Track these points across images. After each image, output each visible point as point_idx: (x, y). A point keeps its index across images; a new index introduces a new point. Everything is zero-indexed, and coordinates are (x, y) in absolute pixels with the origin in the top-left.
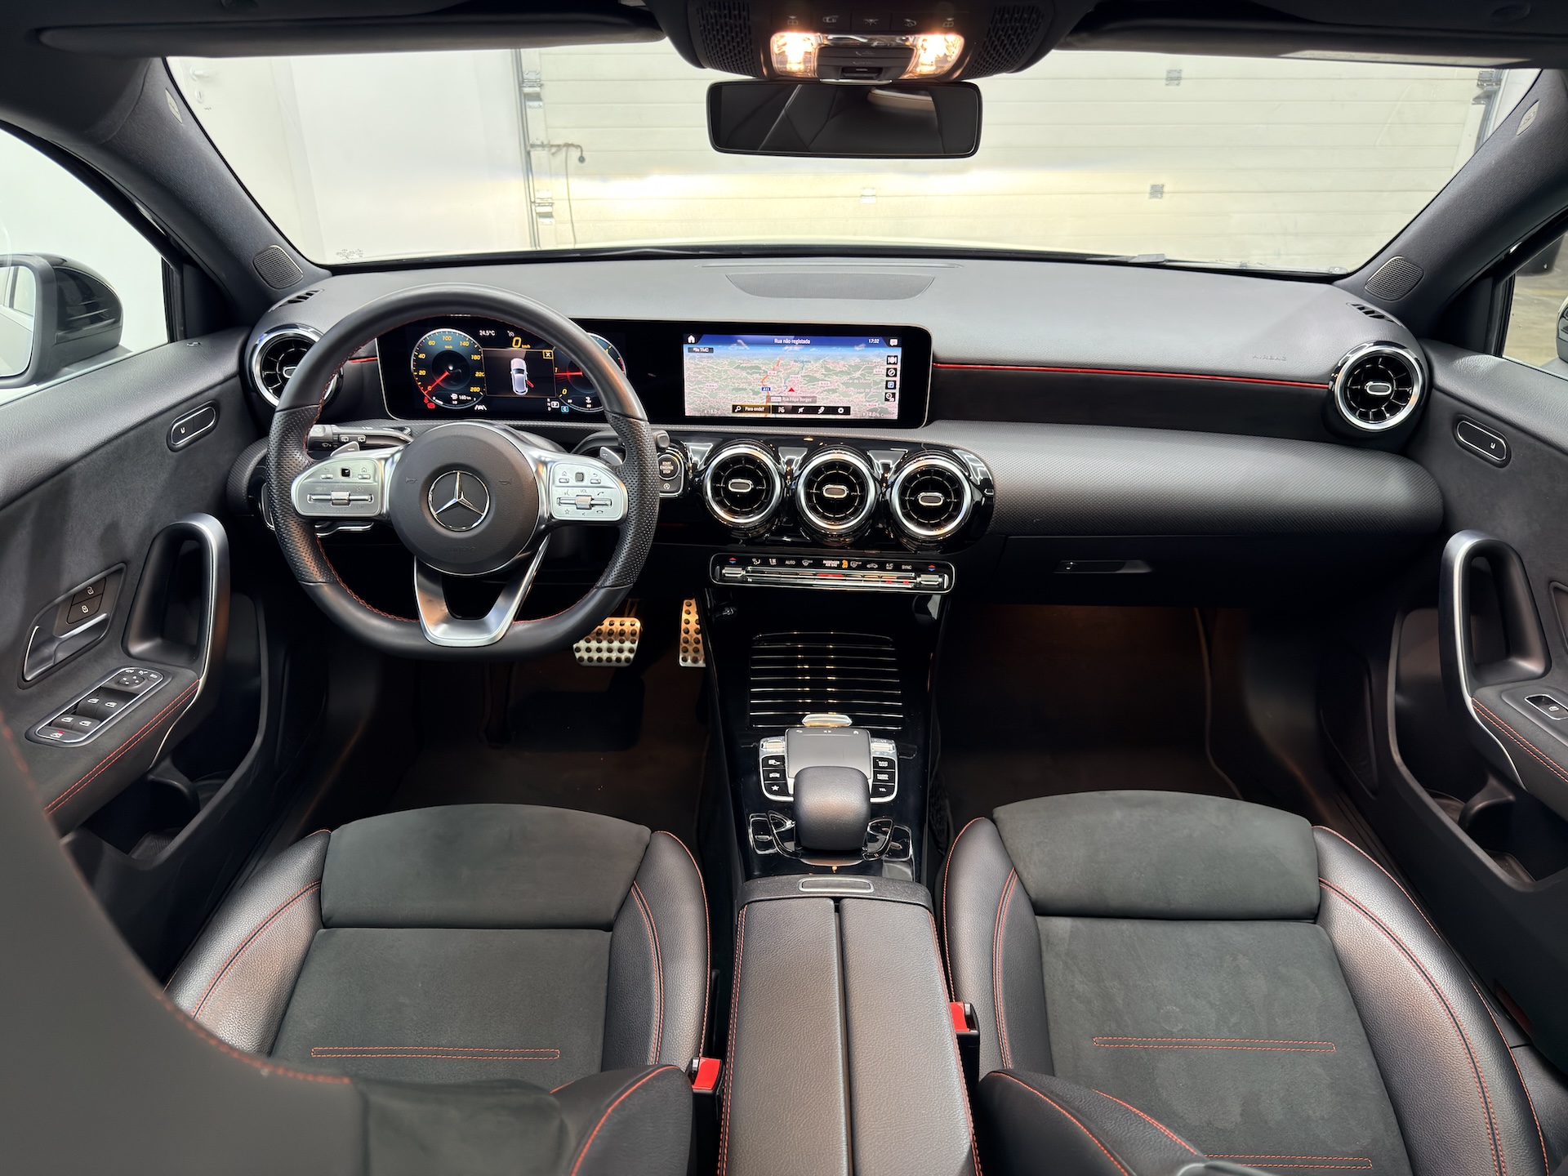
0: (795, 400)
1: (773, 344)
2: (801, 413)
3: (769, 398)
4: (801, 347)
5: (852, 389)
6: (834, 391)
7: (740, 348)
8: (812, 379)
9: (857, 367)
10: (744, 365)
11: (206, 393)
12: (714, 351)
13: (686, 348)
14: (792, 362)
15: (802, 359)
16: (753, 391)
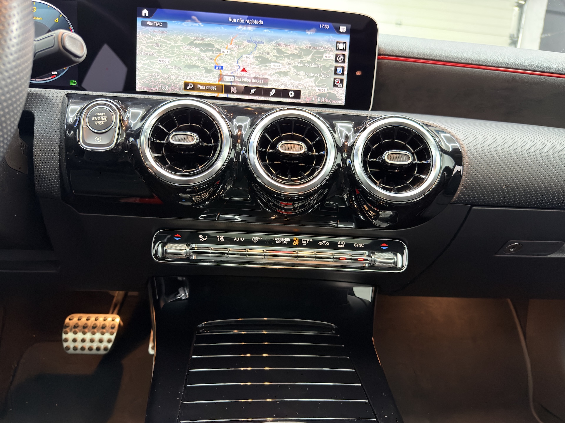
0: (248, 79)
1: (226, 22)
3: (221, 77)
4: (255, 29)
5: (302, 72)
6: (285, 74)
7: (194, 24)
8: (263, 61)
9: (307, 51)
10: (198, 42)
12: (168, 25)
13: (139, 21)
14: (245, 43)
15: (255, 39)
16: (206, 69)
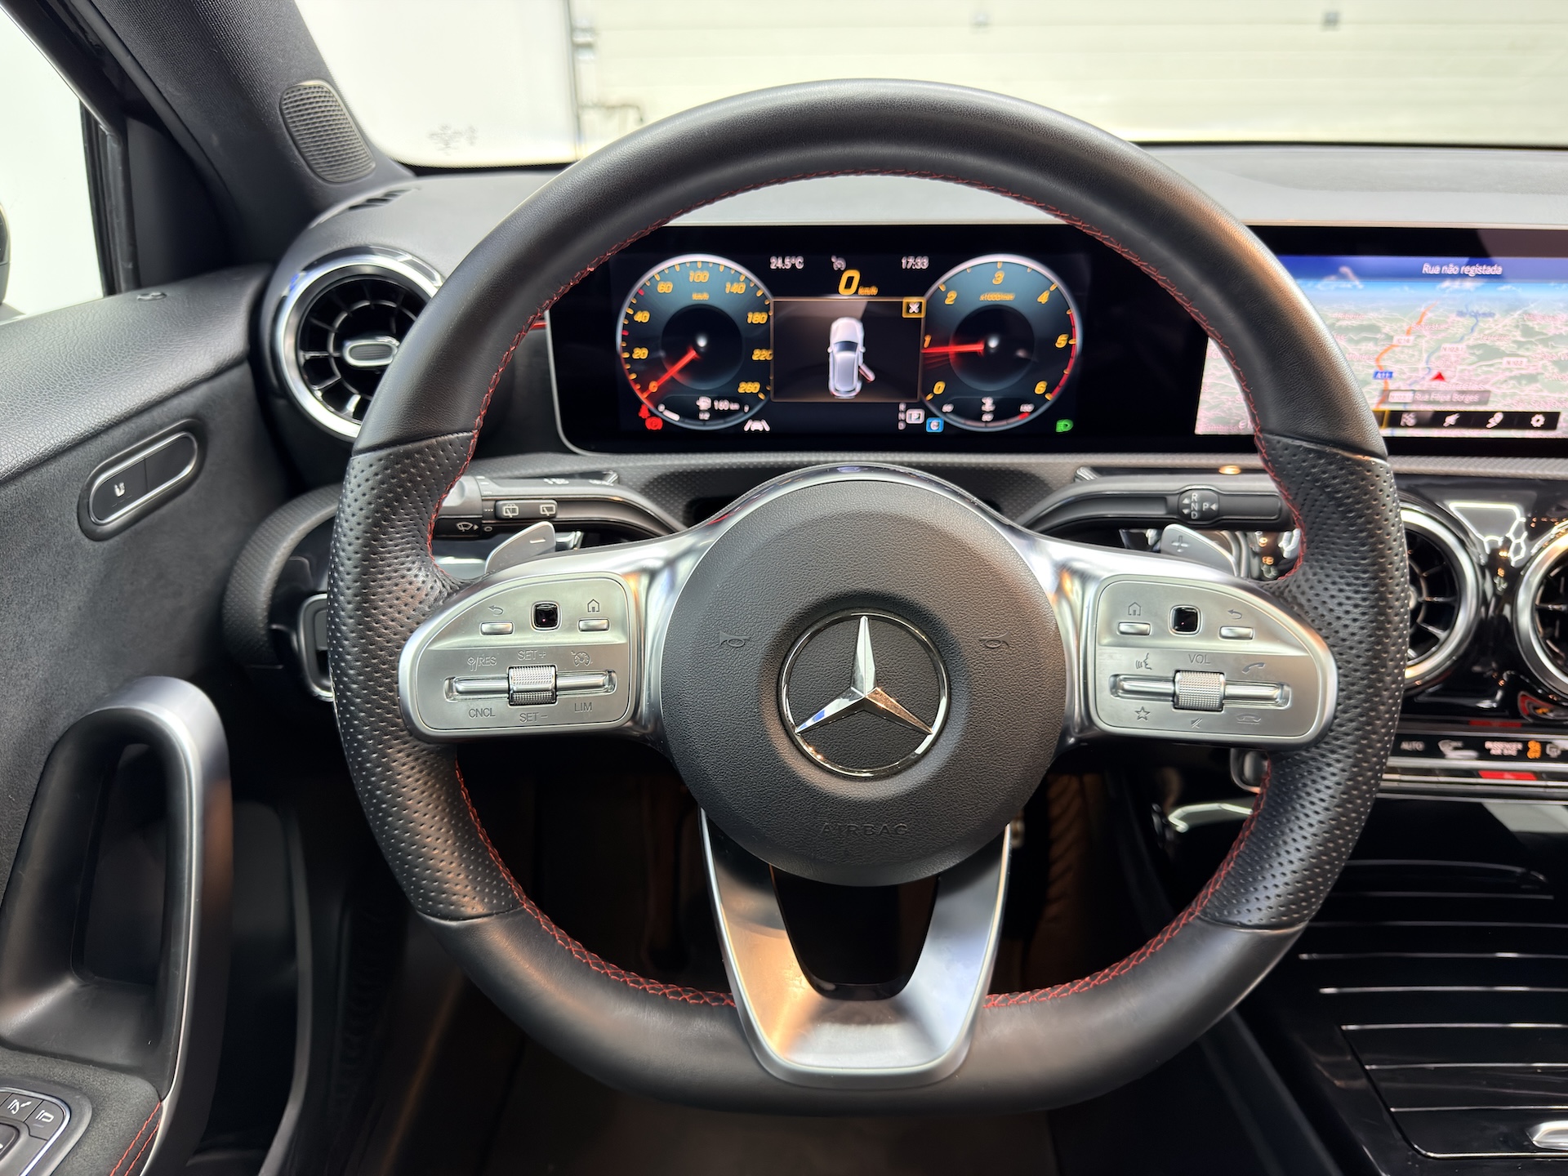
0: (1445, 398)
1: (1417, 275)
2: (1451, 426)
3: (1385, 395)
4: (1479, 283)
6: (1532, 378)
7: (1344, 284)
8: (1489, 353)
10: (1345, 323)
11: (175, 402)
14: (1453, 317)
15: (1475, 308)
